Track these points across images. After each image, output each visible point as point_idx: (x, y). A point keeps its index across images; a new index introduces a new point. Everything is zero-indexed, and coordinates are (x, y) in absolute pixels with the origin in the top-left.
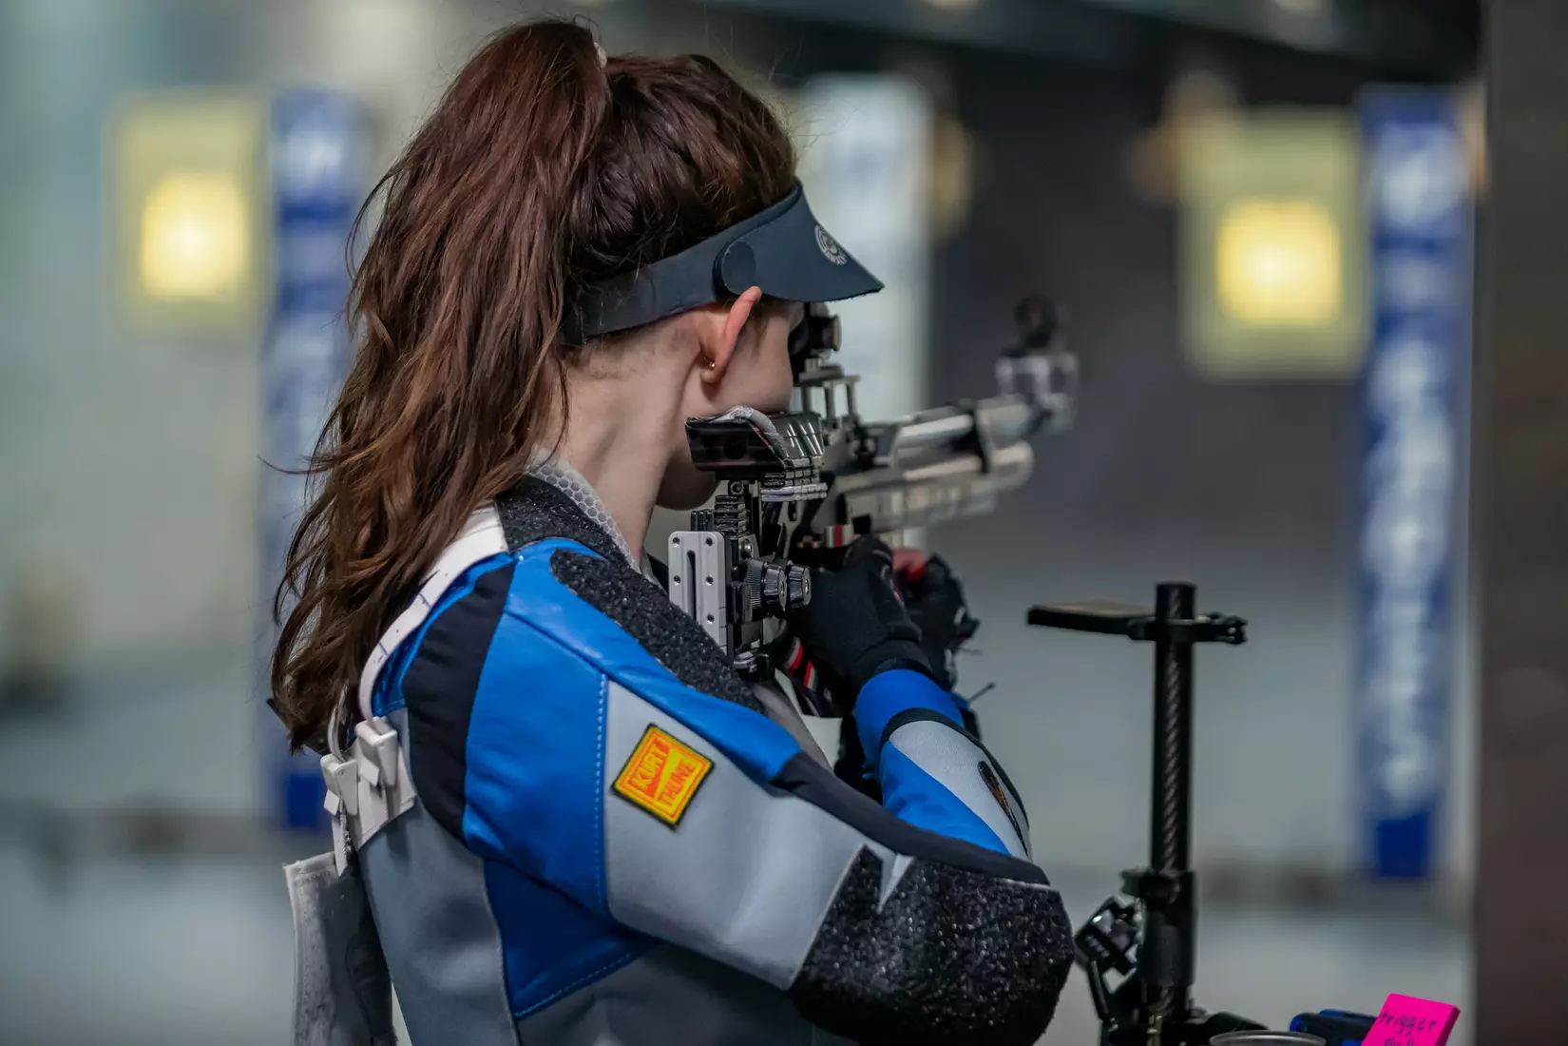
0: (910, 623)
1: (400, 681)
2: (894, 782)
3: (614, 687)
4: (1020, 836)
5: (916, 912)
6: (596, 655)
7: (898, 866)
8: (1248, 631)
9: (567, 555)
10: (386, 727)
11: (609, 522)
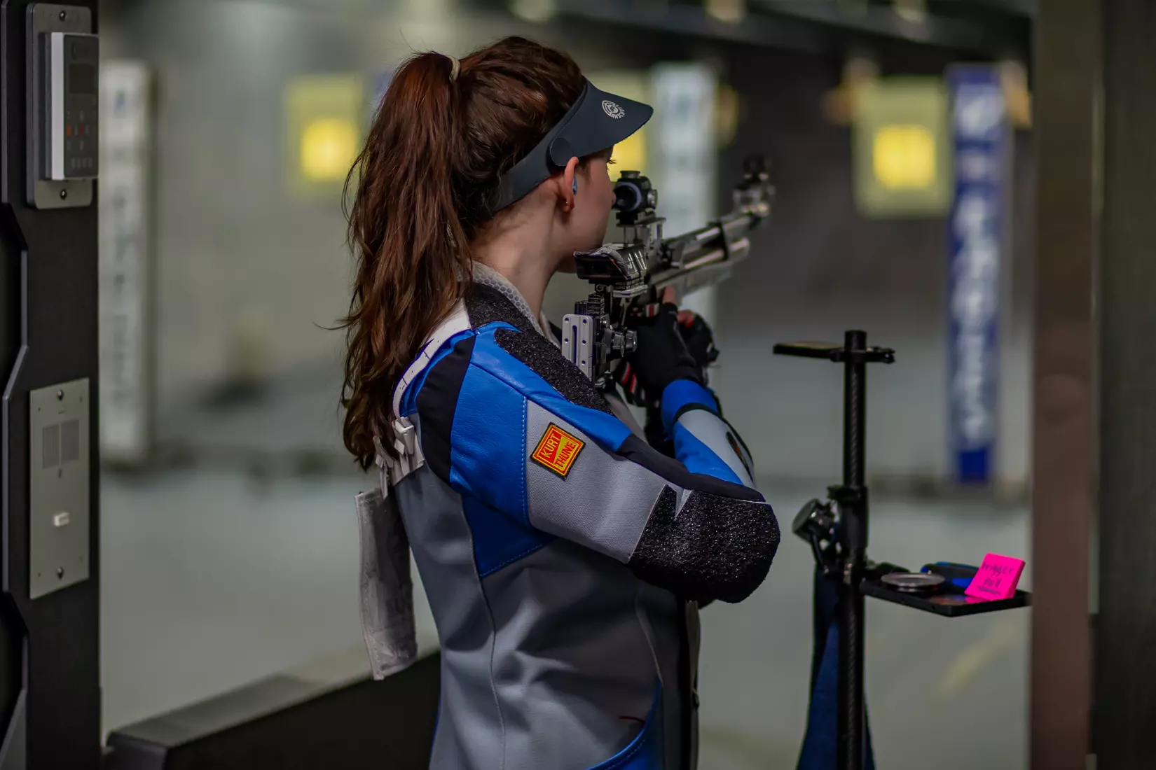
0: (688, 356)
1: (415, 400)
2: (681, 444)
3: (531, 403)
4: (749, 473)
5: (695, 520)
6: (520, 385)
7: (685, 495)
8: (896, 356)
9: (503, 332)
10: (408, 423)
11: (527, 309)
